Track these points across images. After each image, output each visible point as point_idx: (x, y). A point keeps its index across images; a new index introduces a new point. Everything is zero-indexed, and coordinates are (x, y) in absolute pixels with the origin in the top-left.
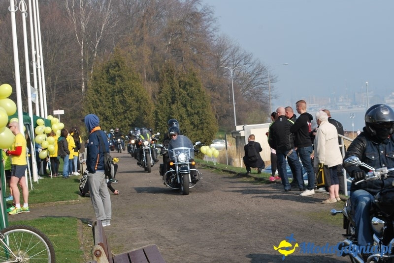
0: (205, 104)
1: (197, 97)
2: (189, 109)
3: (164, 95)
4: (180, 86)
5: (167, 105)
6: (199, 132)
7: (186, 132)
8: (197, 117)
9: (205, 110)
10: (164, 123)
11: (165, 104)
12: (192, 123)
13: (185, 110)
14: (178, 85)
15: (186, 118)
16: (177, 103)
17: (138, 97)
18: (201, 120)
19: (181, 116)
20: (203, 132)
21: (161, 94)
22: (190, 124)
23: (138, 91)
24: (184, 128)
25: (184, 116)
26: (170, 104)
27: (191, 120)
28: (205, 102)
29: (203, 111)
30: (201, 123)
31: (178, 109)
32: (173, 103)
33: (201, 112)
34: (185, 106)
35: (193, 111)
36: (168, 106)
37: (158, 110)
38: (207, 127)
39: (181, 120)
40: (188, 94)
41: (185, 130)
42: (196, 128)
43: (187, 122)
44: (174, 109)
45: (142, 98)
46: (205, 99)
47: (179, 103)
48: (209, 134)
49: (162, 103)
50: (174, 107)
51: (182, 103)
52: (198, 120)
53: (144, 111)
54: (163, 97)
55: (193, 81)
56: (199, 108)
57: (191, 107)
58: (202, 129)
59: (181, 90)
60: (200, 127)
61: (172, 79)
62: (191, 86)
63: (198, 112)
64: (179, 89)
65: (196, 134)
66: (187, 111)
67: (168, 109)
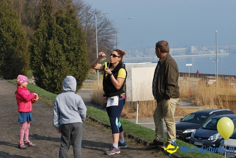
0: (81, 41)
1: (74, 34)
2: (65, 45)
3: (41, 30)
4: (57, 22)
5: (43, 41)
6: (74, 68)
7: (62, 68)
8: (73, 53)
9: (81, 47)
10: (39, 58)
11: (41, 39)
12: (68, 59)
13: (61, 46)
14: (55, 21)
15: (62, 54)
16: (54, 38)
17: (14, 32)
18: (76, 57)
19: (57, 52)
20: (78, 68)
21: (39, 30)
22: (66, 60)
23: (15, 27)
24: (60, 64)
25: (60, 51)
26: (46, 40)
27: (67, 56)
28: (82, 39)
29: (79, 48)
30: (77, 60)
31: (55, 45)
32: (50, 39)
33: (77, 49)
34: (61, 42)
35: (69, 47)
36: (45, 41)
37: (35, 45)
38: (82, 64)
39: (57, 55)
40: (65, 31)
41: (61, 66)
42: (72, 64)
43: (63, 58)
44: (51, 45)
45: (18, 34)
46: (81, 36)
47: (56, 38)
48: (84, 70)
49: (39, 38)
50: (51, 42)
51: (58, 40)
52: (73, 56)
53: (20, 47)
54: (40, 33)
55: (70, 18)
56: (75, 44)
57: (68, 43)
58: (77, 66)
59: (58, 26)
60: (75, 63)
61: (49, 15)
62: (68, 23)
63: (74, 49)
64: (56, 26)
65: (71, 70)
66: (63, 47)
67: (44, 44)
